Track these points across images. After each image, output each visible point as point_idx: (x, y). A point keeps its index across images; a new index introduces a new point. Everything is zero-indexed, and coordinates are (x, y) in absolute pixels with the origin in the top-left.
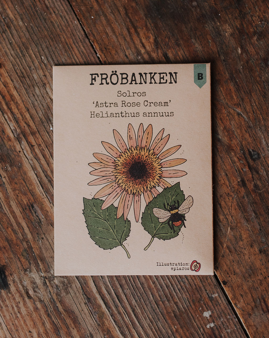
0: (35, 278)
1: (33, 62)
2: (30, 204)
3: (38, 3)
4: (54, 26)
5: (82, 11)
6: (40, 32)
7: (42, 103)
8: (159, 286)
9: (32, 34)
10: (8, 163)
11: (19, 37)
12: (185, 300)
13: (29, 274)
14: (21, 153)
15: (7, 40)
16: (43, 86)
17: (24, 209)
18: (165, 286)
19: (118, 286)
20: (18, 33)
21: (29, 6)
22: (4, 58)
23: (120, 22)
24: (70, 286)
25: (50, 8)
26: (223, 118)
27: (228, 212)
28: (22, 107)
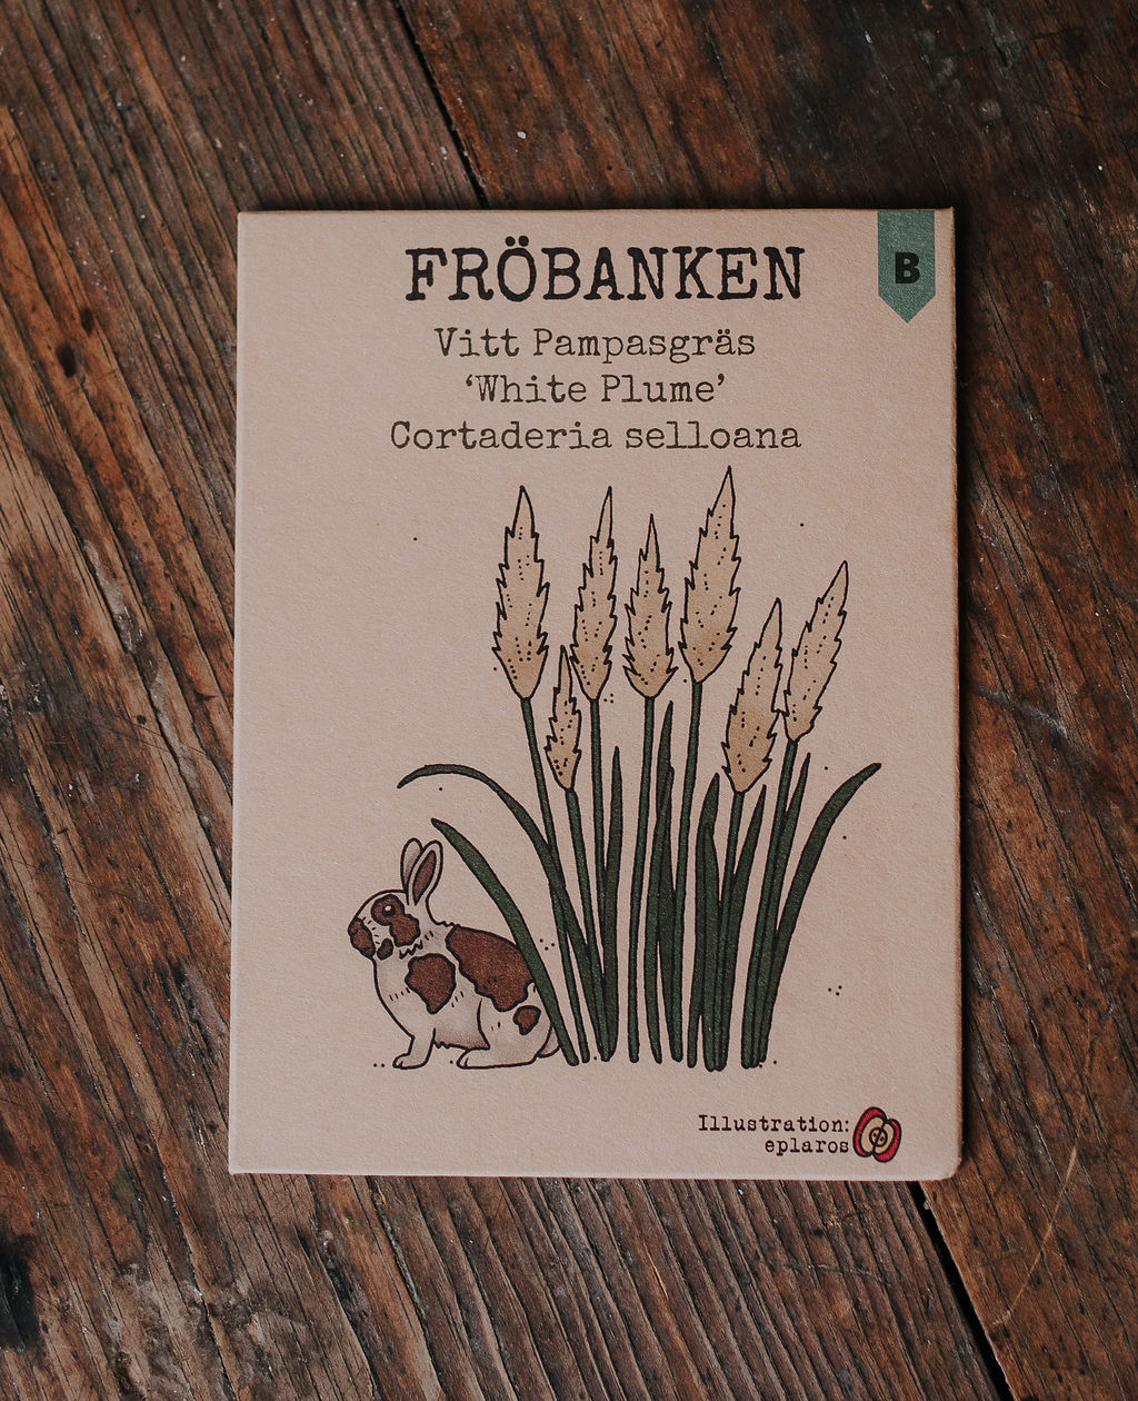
0: (161, 1304)
2: (170, 963)
3: (281, 53)
4: (343, 160)
5: (478, 104)
8: (728, 1393)
9: (243, 190)
10: (86, 766)
11: (183, 197)
13: (138, 1288)
14: (146, 726)
15: (126, 209)
17: (141, 984)
19: (542, 1382)
20: (181, 180)
21: (238, 61)
22: (105, 288)
23: (644, 166)
24: (322, 1360)
25: (335, 81)
26: (1082, 640)
27: (1077, 1076)
28: (168, 516)
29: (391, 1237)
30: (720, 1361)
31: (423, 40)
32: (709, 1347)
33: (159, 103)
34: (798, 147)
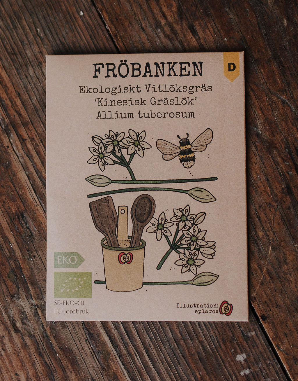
1: (26, 36)
2: (20, 212)
7: (36, 86)
12: (213, 338)
13: (17, 301)
14: (9, 148)
16: (39, 66)
17: (12, 219)
26: (263, 107)
27: (270, 227)
28: (11, 91)
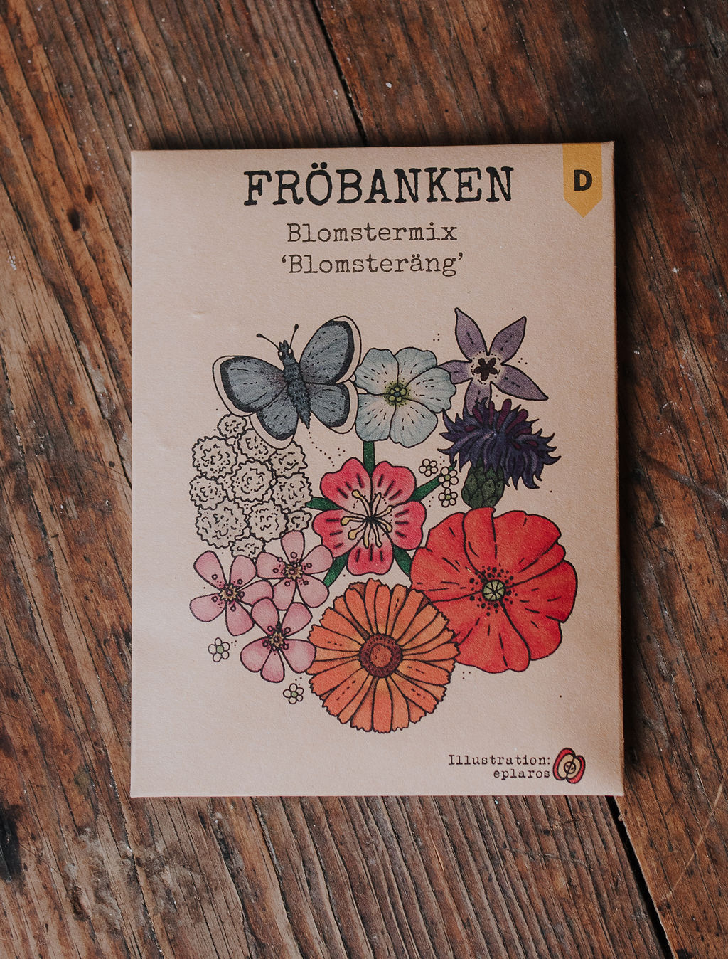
0: (104, 856)
2: (122, 628)
3: (230, 20)
4: (267, 95)
5: (360, 63)
6: (223, 109)
8: (481, 936)
9: (199, 111)
10: (73, 493)
11: (158, 114)
13: (89, 844)
14: (115, 468)
15: (119, 118)
17: (102, 642)
18: (500, 940)
19: (356, 921)
20: (157, 102)
21: (200, 24)
22: (102, 172)
23: (470, 111)
24: (210, 898)
25: (265, 41)
27: (725, 738)
29: (261, 819)
30: (476, 914)
31: (326, 17)
32: (470, 904)
33: (146, 49)
34: (575, 104)
